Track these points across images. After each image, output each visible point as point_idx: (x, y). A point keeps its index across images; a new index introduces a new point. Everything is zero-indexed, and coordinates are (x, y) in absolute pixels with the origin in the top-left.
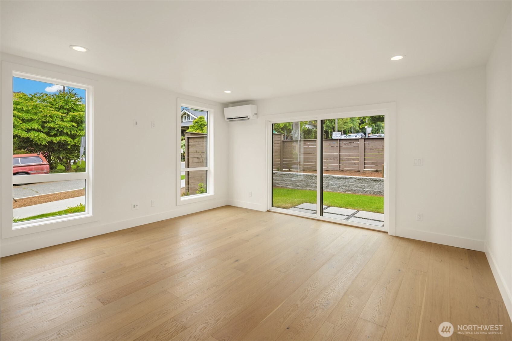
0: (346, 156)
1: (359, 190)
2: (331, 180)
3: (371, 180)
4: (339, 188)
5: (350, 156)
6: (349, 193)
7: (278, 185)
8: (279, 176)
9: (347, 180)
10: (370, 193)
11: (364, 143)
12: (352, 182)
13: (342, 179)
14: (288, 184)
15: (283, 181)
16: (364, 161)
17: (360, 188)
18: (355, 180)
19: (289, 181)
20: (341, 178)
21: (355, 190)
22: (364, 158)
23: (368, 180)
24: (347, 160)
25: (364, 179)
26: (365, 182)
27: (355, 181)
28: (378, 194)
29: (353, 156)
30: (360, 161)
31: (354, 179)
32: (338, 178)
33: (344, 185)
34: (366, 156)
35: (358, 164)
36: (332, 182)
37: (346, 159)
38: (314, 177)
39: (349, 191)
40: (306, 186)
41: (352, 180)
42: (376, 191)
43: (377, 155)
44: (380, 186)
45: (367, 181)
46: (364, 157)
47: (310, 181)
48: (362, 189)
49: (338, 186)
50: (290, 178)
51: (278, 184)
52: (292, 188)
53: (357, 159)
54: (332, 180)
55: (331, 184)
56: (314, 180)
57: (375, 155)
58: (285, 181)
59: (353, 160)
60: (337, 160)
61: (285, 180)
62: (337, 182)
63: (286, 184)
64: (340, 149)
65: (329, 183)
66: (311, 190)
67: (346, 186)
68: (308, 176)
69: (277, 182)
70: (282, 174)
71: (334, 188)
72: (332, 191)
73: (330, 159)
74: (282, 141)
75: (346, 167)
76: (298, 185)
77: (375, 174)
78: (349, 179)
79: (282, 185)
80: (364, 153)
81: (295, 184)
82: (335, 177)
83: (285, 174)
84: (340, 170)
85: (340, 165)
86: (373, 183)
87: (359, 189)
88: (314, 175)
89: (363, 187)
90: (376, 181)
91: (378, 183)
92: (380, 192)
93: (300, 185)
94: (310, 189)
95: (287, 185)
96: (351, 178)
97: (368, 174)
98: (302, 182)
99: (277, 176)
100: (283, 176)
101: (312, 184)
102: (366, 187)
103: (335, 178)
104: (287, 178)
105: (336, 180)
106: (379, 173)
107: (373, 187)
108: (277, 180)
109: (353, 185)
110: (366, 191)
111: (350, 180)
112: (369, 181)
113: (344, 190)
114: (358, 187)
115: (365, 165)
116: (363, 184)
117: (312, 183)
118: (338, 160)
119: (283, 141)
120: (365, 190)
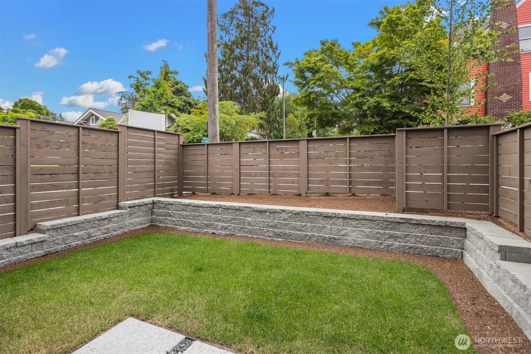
0: (280, 169)
1: (297, 234)
2: (249, 215)
3: (319, 214)
4: (263, 230)
5: (286, 169)
6: (280, 240)
7: (161, 225)
8: (164, 207)
9: (276, 215)
10: (317, 241)
11: (308, 147)
12: (285, 219)
13: (268, 213)
14: (176, 223)
15: (170, 216)
16: (308, 177)
17: (299, 230)
18: (290, 215)
19: (179, 218)
20: (265, 211)
21: (290, 235)
22: (306, 173)
23: (313, 215)
24: (280, 176)
25: (306, 213)
26: (307, 220)
27: (290, 217)
28: (332, 244)
29: (290, 170)
30: (300, 177)
31: (289, 213)
32: (261, 212)
33: (271, 224)
34: (310, 169)
35: (298, 182)
36: (250, 219)
37: (280, 174)
38: (220, 209)
39: (279, 236)
40: (208, 226)
41: (285, 216)
42: (327, 236)
43: (327, 167)
44: (333, 227)
45: (311, 217)
46: (308, 171)
47: (214, 216)
48: (302, 233)
49: (260, 227)
50: (181, 211)
51: (161, 222)
52: (183, 230)
53: (296, 173)
54: (251, 214)
55: (249, 223)
56: (221, 214)
57: (324, 167)
58: (173, 217)
59: (291, 175)
60: (265, 175)
61: (172, 214)
62: (259, 219)
63: (174, 221)
64: (269, 158)
65: (246, 221)
66: (215, 234)
67: (275, 226)
68: (211, 207)
69: (160, 217)
70: (168, 204)
71: (254, 229)
72: (250, 236)
73: (253, 175)
74: (181, 145)
75: (279, 187)
76: (194, 225)
77: (324, 200)
78: (280, 213)
79: (167, 223)
80: (308, 164)
81: (188, 223)
82: (255, 209)
83: (172, 204)
84: (269, 193)
85: (269, 185)
86: (322, 222)
87: (296, 232)
88: (220, 205)
89: (304, 229)
90: (326, 217)
91: (331, 222)
92: (335, 239)
93: (197, 224)
94: (213, 231)
95: (176, 225)
96: (283, 211)
97: (313, 200)
98: (200, 218)
99: (161, 207)
100: (169, 206)
101: (216, 223)
102: (309, 229)
103: (256, 211)
104: (177, 211)
105: (257, 214)
106: (332, 197)
107: (321, 229)
108: (160, 215)
109: (287, 224)
110: (309, 237)
111: (281, 215)
112: (314, 217)
113: (271, 235)
114: (294, 228)
115: (308, 184)
116: (304, 222)
117: (217, 221)
118: (266, 177)
119: (183, 146)
120: (307, 235)
